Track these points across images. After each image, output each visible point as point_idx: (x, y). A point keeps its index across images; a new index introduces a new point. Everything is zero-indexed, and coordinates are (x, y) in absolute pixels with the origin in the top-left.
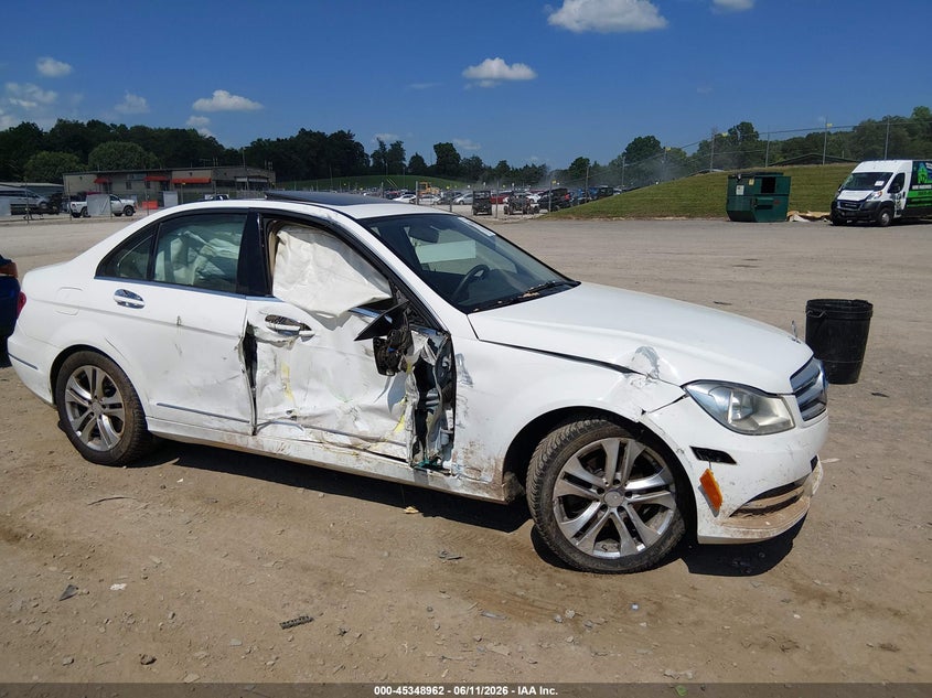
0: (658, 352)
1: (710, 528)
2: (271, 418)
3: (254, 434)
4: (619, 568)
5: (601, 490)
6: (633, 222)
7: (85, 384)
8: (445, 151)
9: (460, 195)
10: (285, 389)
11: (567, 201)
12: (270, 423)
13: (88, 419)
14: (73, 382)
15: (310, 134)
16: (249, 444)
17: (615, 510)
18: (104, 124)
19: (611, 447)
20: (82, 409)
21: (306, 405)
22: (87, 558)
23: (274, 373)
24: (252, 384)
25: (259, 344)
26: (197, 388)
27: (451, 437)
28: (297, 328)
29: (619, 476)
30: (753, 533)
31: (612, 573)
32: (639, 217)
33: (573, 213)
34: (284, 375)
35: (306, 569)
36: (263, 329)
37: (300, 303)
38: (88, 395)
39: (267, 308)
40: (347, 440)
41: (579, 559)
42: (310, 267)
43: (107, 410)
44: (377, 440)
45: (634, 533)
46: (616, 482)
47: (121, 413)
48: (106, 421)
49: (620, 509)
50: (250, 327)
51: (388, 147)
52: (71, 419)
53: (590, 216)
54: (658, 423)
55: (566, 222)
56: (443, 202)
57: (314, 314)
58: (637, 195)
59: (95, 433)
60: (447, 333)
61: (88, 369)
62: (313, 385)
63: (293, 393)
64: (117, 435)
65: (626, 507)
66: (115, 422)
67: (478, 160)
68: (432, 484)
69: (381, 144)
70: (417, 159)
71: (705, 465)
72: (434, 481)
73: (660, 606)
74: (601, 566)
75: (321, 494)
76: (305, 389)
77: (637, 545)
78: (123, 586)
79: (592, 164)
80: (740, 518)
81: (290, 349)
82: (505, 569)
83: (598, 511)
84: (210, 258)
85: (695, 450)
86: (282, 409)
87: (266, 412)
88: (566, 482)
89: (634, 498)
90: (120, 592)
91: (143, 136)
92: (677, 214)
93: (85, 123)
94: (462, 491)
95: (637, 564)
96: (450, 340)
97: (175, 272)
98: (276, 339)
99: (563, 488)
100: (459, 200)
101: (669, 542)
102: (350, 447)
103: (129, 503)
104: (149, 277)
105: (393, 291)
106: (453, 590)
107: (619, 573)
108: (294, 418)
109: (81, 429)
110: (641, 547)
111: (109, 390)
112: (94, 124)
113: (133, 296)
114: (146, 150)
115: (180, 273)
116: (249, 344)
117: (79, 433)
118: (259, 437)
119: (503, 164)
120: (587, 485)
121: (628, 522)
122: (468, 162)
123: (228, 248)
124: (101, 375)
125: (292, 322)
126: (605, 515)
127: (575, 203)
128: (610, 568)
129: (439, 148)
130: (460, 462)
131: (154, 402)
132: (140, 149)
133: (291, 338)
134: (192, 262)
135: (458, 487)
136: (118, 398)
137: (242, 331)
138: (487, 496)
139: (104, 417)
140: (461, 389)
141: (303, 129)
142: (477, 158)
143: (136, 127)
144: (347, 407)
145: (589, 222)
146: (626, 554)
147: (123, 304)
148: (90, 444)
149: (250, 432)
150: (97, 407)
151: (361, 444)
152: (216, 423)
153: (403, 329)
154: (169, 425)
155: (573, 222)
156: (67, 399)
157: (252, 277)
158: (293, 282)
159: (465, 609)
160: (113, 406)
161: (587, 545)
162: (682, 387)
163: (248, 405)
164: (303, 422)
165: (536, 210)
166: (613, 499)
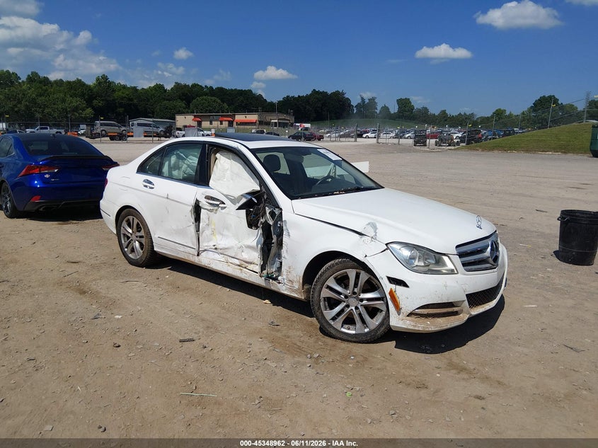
0: (378, 225)
1: (397, 322)
2: (206, 248)
3: (198, 255)
4: (354, 339)
5: (346, 297)
6: (522, 154)
7: (129, 225)
8: (404, 104)
9: (409, 132)
10: (213, 234)
11: (480, 138)
12: (205, 250)
13: (130, 242)
14: (124, 224)
15: (318, 93)
16: (195, 260)
17: (353, 308)
18: (201, 86)
19: (352, 274)
20: (128, 238)
21: (222, 242)
22: (111, 304)
23: (208, 225)
24: (198, 230)
25: (202, 210)
26: (174, 230)
27: (281, 263)
28: (218, 203)
29: (356, 290)
30: (419, 327)
31: (351, 341)
32: (528, 150)
33: (480, 147)
34: (213, 227)
35: (203, 320)
36: (204, 203)
37: (221, 190)
38: (130, 231)
39: (206, 192)
40: (237, 262)
41: (333, 332)
42: (228, 172)
43: (138, 239)
44: (251, 263)
45: (363, 321)
46: (354, 293)
47: (143, 241)
48: (137, 244)
49: (356, 308)
50: (197, 201)
51: (367, 101)
52: (123, 242)
53: (492, 149)
54: (370, 262)
55: (475, 152)
56: (397, 136)
57: (226, 196)
58: (527, 136)
59: (133, 250)
60: (281, 209)
61: (131, 218)
62: (225, 232)
63: (217, 236)
64: (141, 251)
65: (359, 307)
66: (141, 245)
67: (426, 110)
68: (273, 288)
69: (362, 98)
70: (385, 109)
71: (393, 286)
72: (274, 286)
73: (366, 359)
74: (345, 337)
75: (228, 290)
76: (222, 235)
77: (365, 328)
78: (120, 317)
79: (507, 113)
80: (413, 318)
81: (216, 213)
82: (299, 333)
83: (344, 307)
84: (188, 166)
85: (389, 278)
86: (211, 244)
87: (203, 245)
88: (327, 290)
89: (365, 302)
90: (118, 319)
91: (221, 93)
92: (555, 150)
93: (190, 85)
94: (286, 292)
95: (364, 339)
96: (281, 213)
97: (173, 172)
98: (209, 208)
99: (325, 293)
100: (407, 136)
101: (382, 329)
102: (239, 266)
103: (139, 283)
104: (159, 173)
105: (260, 187)
106: (266, 338)
107: (355, 342)
108: (216, 249)
109: (126, 248)
110: (366, 330)
111: (139, 229)
112: (195, 85)
113: (150, 183)
114: (223, 102)
115: (175, 173)
116: (197, 209)
117: (126, 249)
118: (200, 257)
119: (444, 112)
120: (339, 293)
121: (360, 315)
122: (419, 110)
123: (194, 160)
124: (136, 221)
125: (218, 200)
126: (348, 310)
127: (486, 139)
128: (350, 339)
129: (401, 102)
130: (284, 277)
131: (156, 236)
132: (219, 101)
133: (216, 208)
134: (181, 167)
135: (284, 289)
136: (142, 233)
137: (193, 202)
138: (296, 296)
139: (137, 242)
140: (285, 239)
141: (314, 90)
142: (426, 109)
143: (218, 88)
144: (239, 246)
145: (490, 153)
146: (359, 332)
147: (146, 186)
148: (130, 255)
149: (196, 254)
150: (133, 237)
151: (244, 264)
152: (182, 249)
153: (262, 205)
154: (163, 248)
155: (480, 152)
156: (122, 232)
157: (201, 177)
158: (219, 180)
159: (267, 346)
160: (141, 237)
161: (337, 324)
162: (386, 244)
163: (195, 241)
164: (220, 251)
165: (458, 143)
166: (353, 302)
